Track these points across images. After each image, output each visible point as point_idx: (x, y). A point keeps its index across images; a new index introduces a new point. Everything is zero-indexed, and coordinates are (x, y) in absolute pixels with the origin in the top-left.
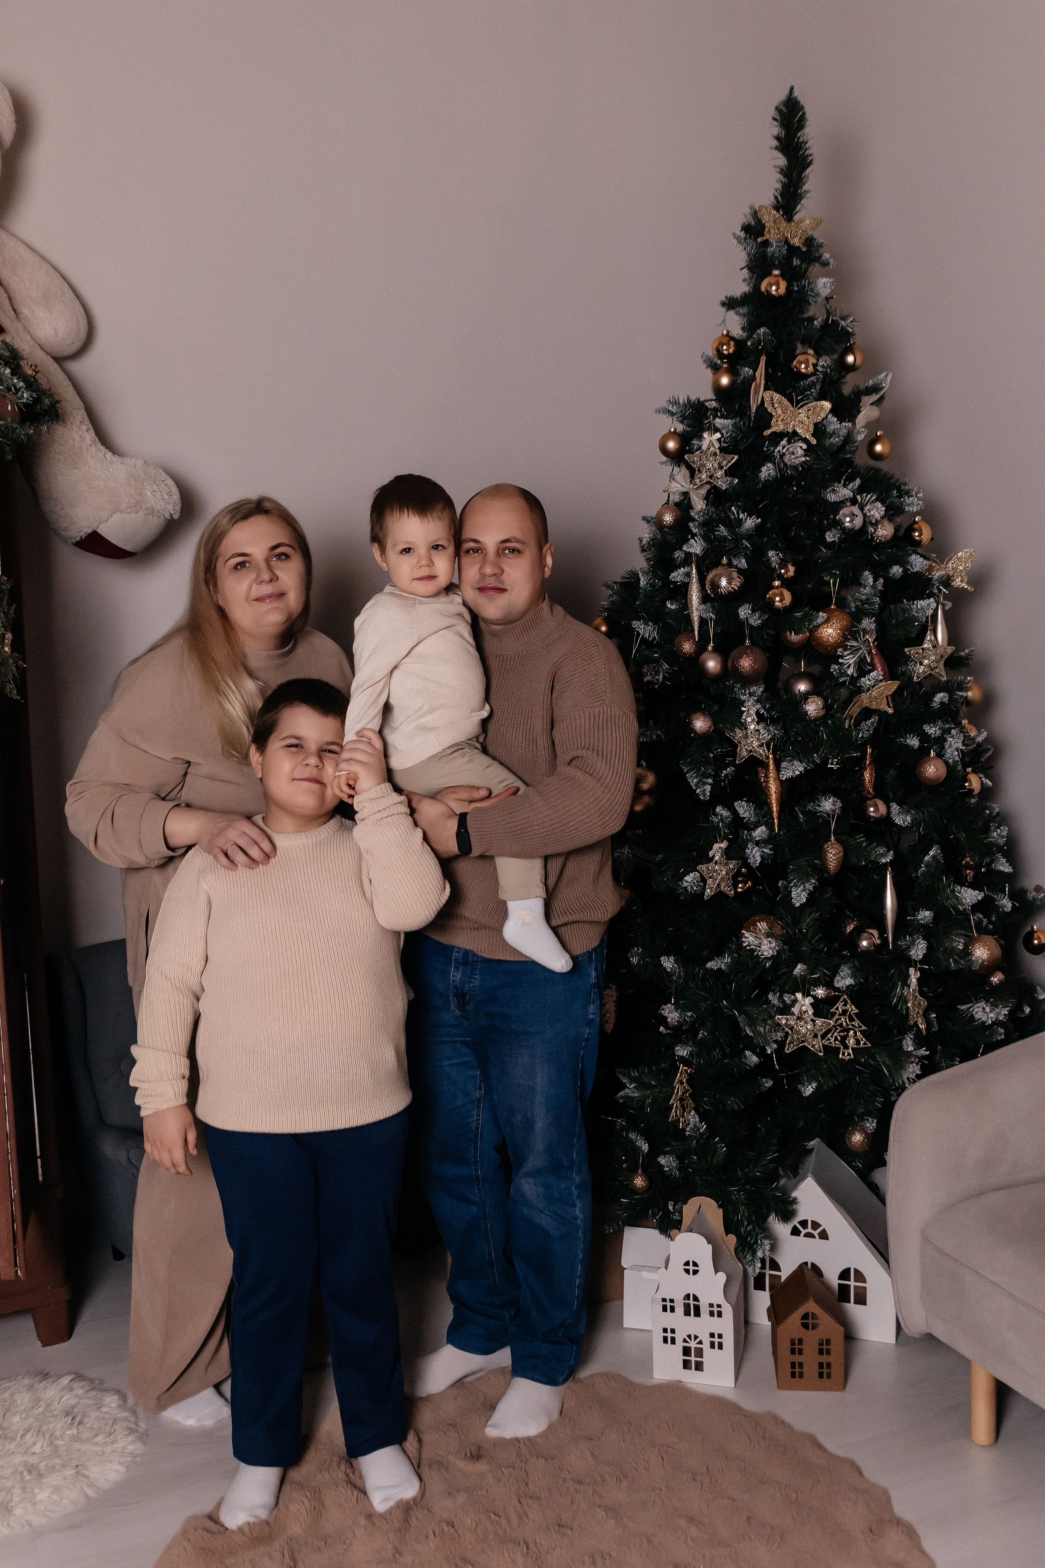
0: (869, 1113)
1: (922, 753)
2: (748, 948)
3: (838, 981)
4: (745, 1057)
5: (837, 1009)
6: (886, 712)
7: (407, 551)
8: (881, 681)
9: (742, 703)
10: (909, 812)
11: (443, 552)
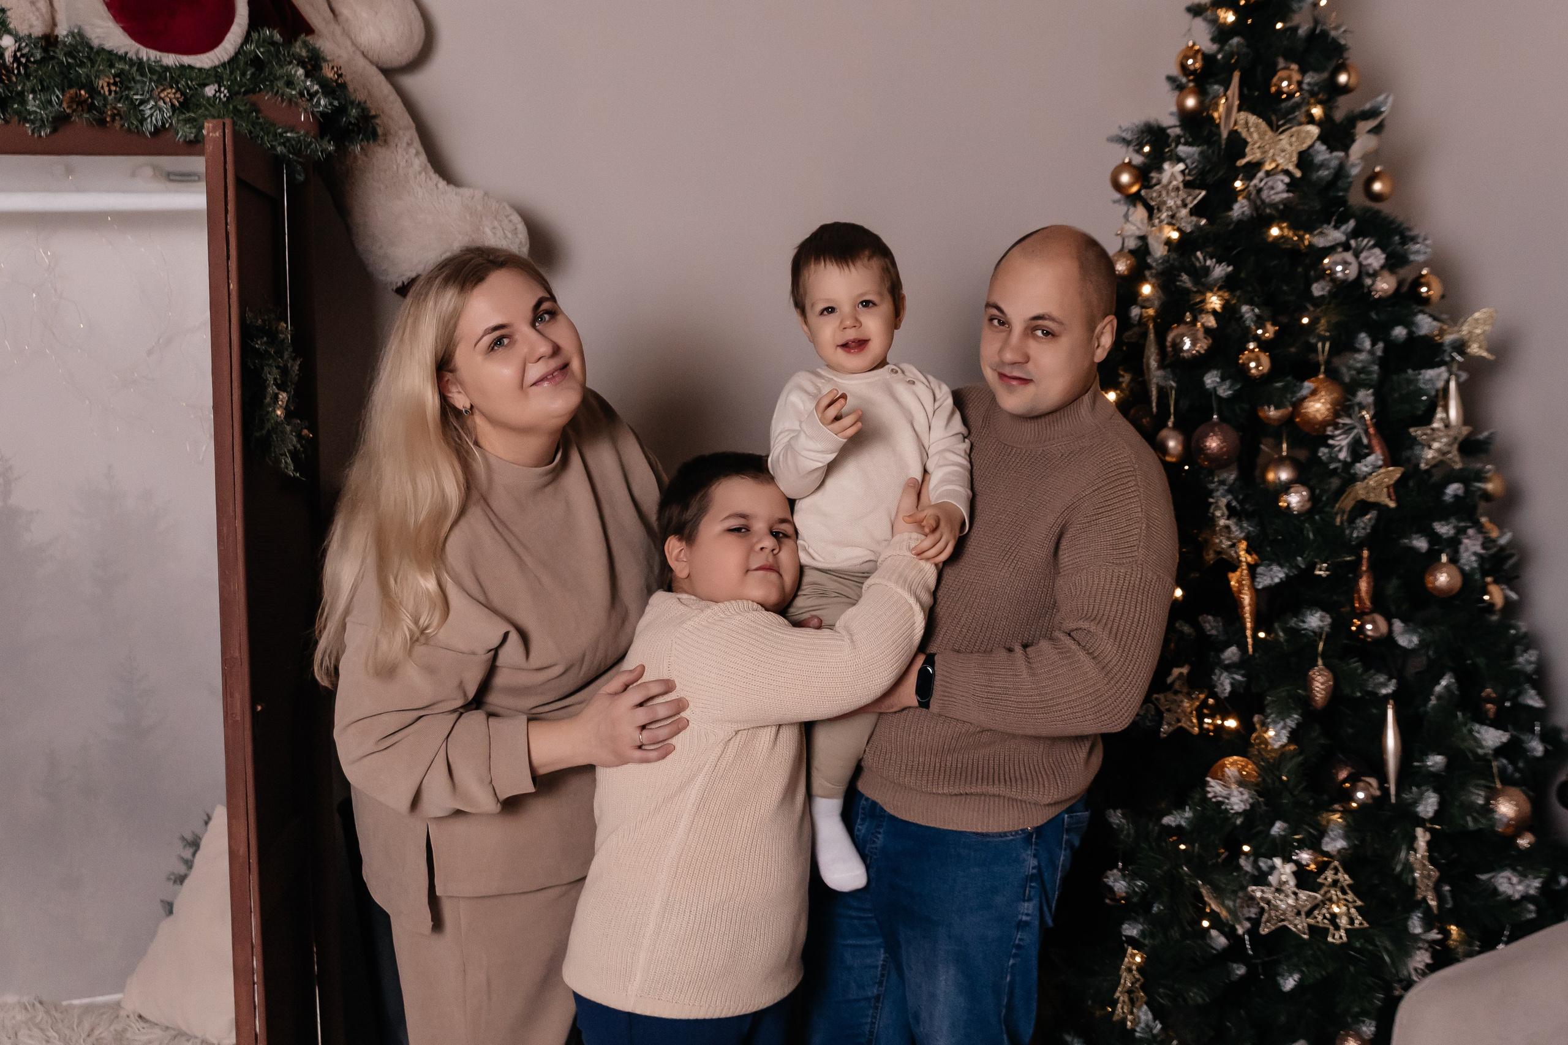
0: (1365, 1013)
1: (1430, 560)
2: (1214, 800)
3: (1327, 843)
4: (1211, 937)
5: (1326, 879)
6: (1387, 506)
7: (830, 310)
8: (1380, 467)
9: (1210, 494)
10: (1414, 631)
11: (874, 310)
